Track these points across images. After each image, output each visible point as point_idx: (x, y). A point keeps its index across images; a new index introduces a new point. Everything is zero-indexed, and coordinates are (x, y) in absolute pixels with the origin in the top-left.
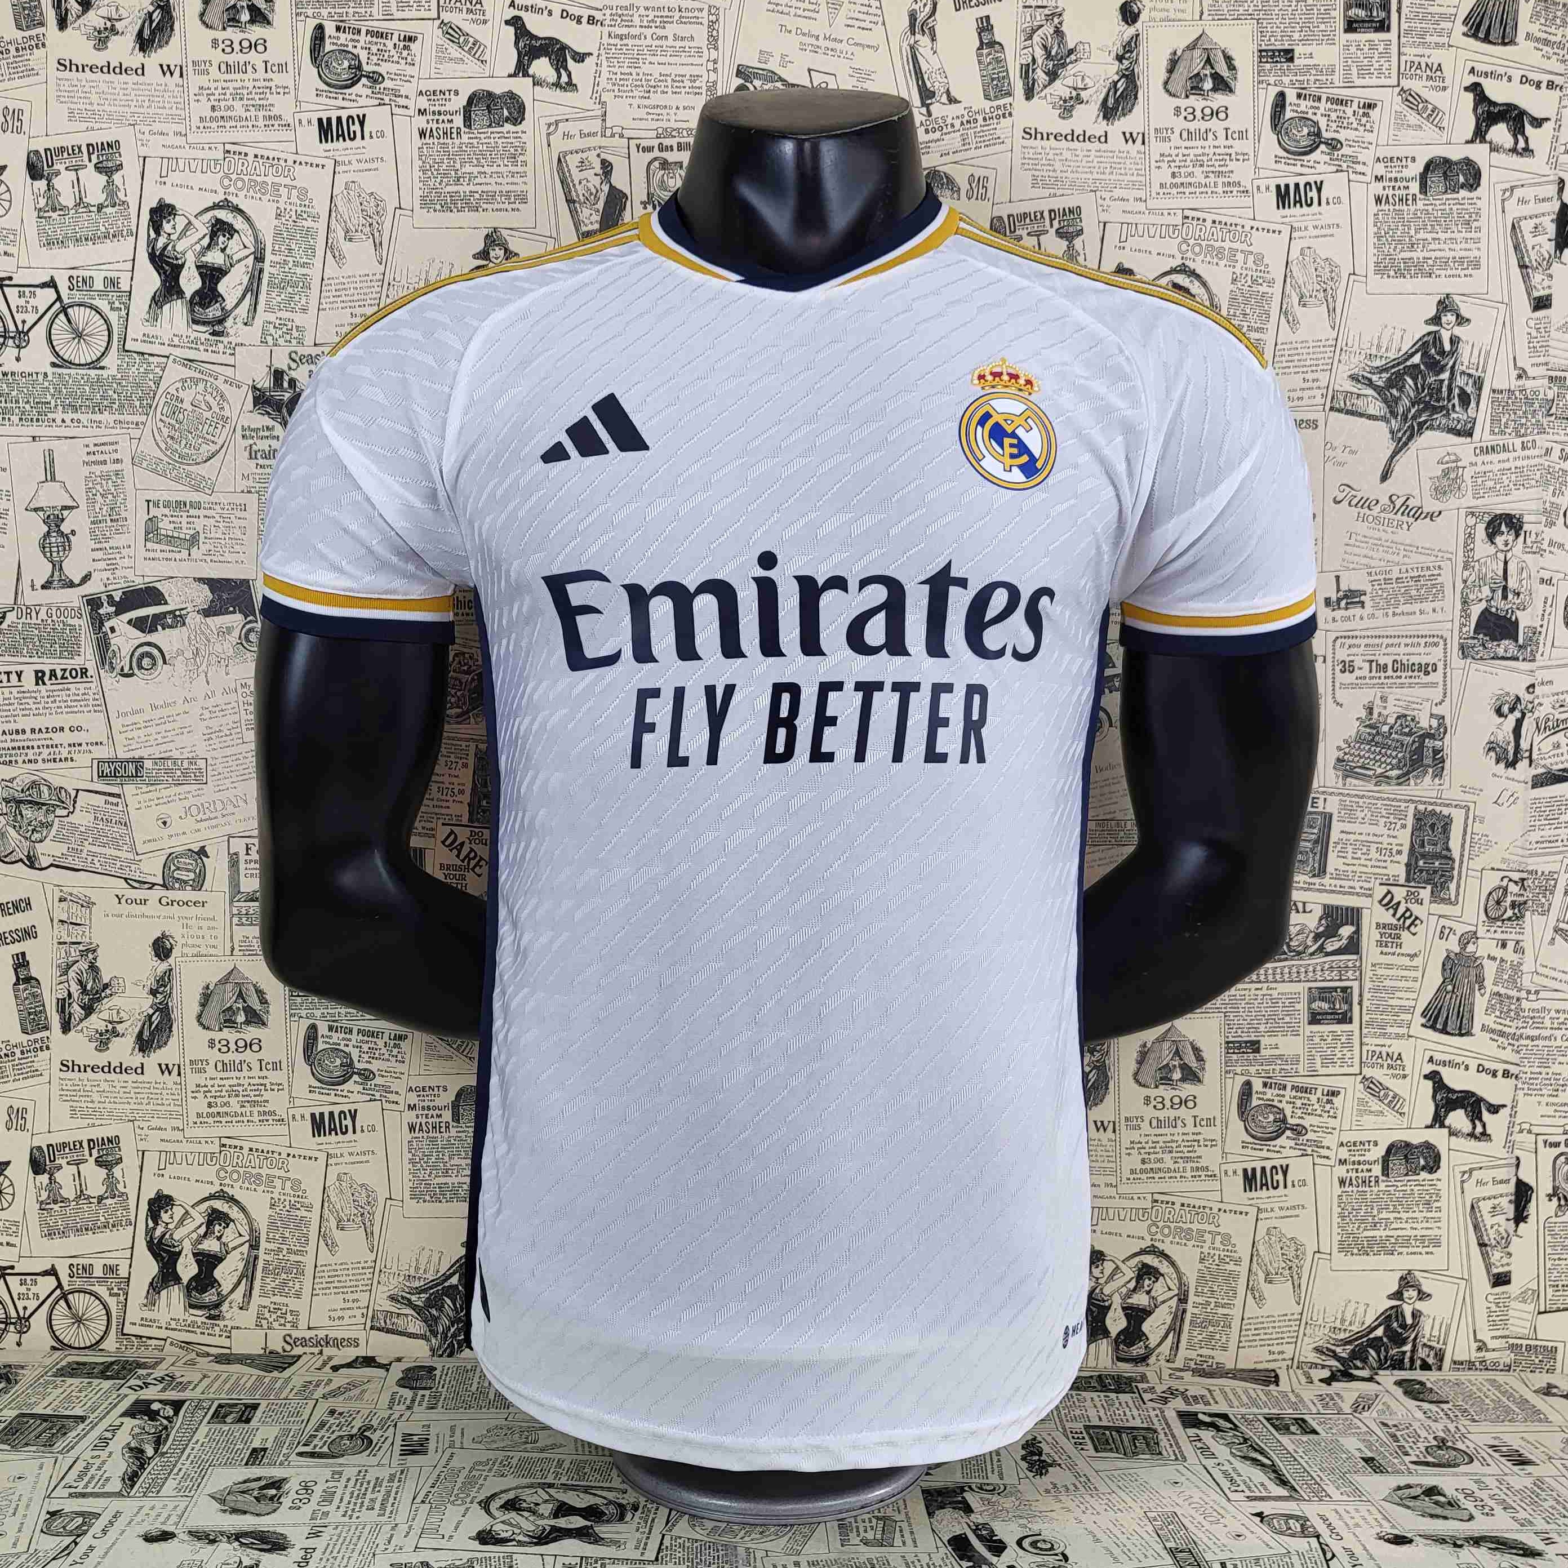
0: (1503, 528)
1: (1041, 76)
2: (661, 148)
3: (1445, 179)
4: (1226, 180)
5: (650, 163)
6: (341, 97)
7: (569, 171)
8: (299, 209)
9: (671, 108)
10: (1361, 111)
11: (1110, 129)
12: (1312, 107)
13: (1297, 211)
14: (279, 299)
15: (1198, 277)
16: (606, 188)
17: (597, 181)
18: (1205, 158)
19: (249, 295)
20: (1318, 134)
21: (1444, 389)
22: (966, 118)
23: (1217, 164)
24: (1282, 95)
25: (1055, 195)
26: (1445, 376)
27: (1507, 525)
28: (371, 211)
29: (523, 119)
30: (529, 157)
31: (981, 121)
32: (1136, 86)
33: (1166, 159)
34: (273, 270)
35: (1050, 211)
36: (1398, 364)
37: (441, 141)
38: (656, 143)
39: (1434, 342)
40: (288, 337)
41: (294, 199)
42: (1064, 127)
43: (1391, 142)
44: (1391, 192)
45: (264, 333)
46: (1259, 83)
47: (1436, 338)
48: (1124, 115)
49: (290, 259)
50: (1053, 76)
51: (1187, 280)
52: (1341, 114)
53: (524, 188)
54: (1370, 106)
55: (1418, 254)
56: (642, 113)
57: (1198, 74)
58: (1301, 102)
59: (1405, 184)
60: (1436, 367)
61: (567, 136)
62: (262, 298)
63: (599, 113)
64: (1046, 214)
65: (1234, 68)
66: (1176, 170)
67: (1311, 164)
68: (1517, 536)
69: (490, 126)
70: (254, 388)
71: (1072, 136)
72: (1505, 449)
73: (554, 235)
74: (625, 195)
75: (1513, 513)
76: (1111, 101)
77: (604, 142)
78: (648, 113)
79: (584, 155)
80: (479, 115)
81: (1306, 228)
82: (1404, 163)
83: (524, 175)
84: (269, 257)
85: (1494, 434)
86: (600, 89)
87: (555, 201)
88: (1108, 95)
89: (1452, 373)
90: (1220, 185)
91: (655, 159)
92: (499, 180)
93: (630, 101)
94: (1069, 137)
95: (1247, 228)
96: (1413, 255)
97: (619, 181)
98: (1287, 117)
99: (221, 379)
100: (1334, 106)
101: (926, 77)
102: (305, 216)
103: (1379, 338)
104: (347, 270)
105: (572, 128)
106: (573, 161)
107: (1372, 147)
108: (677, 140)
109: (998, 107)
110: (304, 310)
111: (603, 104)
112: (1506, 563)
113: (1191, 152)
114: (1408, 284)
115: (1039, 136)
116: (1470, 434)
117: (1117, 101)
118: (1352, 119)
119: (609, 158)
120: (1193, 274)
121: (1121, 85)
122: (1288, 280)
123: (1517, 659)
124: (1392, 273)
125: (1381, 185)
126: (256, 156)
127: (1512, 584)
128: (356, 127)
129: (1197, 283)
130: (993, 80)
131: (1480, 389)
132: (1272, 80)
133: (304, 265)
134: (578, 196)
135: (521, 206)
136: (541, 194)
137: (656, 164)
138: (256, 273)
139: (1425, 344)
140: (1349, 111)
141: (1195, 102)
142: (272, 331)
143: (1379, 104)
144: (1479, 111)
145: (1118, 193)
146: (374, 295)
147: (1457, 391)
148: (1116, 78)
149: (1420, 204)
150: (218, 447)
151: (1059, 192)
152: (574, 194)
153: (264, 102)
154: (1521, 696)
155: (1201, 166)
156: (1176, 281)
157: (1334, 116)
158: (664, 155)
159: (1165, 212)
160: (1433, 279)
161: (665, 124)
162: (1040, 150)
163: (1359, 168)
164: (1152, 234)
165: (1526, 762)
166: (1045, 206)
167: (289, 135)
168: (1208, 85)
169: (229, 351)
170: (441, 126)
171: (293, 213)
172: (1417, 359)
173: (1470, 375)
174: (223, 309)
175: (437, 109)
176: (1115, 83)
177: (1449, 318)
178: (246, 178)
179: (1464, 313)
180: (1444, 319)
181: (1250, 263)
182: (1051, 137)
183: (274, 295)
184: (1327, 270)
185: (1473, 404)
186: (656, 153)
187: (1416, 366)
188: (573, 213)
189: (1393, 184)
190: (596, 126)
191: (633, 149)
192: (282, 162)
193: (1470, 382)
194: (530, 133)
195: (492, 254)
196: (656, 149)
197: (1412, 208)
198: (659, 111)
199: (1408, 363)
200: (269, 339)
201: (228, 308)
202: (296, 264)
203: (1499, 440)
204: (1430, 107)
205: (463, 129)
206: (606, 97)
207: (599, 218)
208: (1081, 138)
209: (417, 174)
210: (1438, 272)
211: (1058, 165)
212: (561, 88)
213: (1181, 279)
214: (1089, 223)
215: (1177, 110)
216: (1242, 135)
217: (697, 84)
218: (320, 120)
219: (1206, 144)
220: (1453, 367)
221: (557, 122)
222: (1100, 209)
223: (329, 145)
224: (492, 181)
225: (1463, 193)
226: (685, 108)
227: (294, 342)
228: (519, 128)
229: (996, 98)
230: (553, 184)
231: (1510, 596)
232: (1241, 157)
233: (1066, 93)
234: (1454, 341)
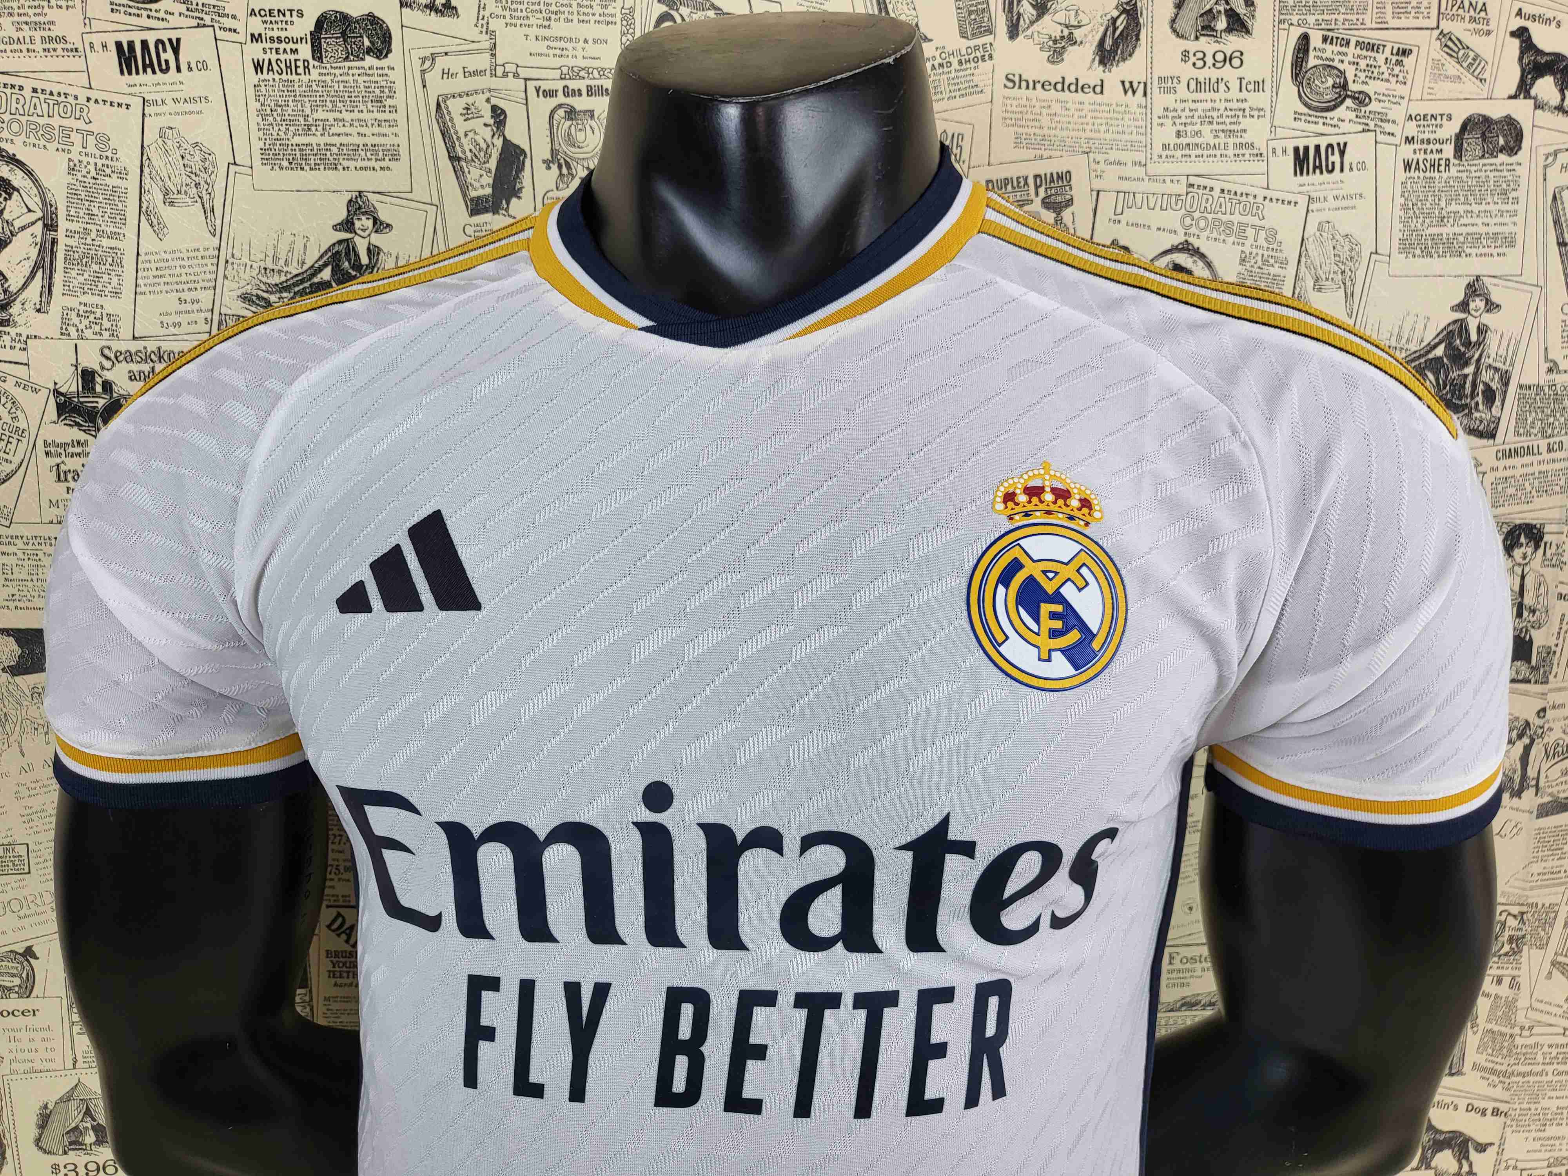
0: (1523, 539)
1: (1027, 10)
2: (567, 92)
3: (1483, 140)
4: (1238, 141)
5: (553, 112)
6: (145, 13)
7: (451, 120)
8: (100, 163)
9: (577, 40)
10: (1394, 58)
11: (1107, 76)
12: (1340, 53)
13: (1317, 178)
14: (81, 279)
15: (1202, 256)
16: (499, 142)
17: (487, 133)
18: (1215, 114)
19: (40, 274)
20: (1344, 86)
21: (1468, 385)
22: (939, 60)
23: (1228, 121)
24: (1305, 38)
25: (1041, 157)
26: (1470, 370)
27: (1526, 537)
28: (197, 165)
29: (389, 51)
30: (399, 100)
31: (955, 64)
32: (1138, 24)
33: (1170, 114)
34: (71, 242)
35: (1036, 177)
36: (1419, 357)
37: (284, 76)
38: (559, 85)
39: (1460, 332)
40: (97, 328)
41: (91, 149)
42: (1054, 73)
43: (1425, 97)
44: (1421, 157)
45: (65, 322)
46: (1280, 22)
47: (1462, 326)
48: (1124, 60)
49: (93, 228)
50: (1042, 9)
51: (1190, 260)
52: (1371, 62)
53: (396, 141)
54: (1405, 52)
55: (1447, 230)
56: (541, 47)
57: (1211, 10)
58: (1328, 47)
59: (1438, 146)
60: (1459, 359)
61: (447, 74)
62: (58, 277)
63: (487, 45)
64: (1031, 181)
65: (1253, 4)
66: (1182, 128)
67: (1335, 122)
68: (1537, 547)
69: (346, 59)
70: (57, 393)
71: (1062, 85)
72: (1529, 451)
73: (436, 201)
74: (523, 152)
75: (1534, 522)
76: (1109, 42)
77: (494, 83)
78: (549, 47)
79: (470, 100)
80: (332, 44)
81: (1325, 199)
82: (1439, 121)
83: (394, 124)
84: (63, 225)
85: (1519, 435)
86: (487, 14)
87: (435, 159)
88: (1105, 34)
89: (1478, 368)
90: (1231, 146)
91: (560, 106)
92: (362, 130)
93: (526, 30)
94: (1059, 87)
95: (1260, 199)
96: (1444, 230)
97: (515, 132)
98: (1310, 65)
99: (11, 381)
100: (1364, 53)
101: (890, 7)
102: (108, 171)
103: (1400, 327)
104: (169, 243)
105: (454, 63)
106: (456, 107)
107: (1404, 103)
108: (588, 82)
109: (977, 48)
110: (116, 294)
111: (492, 34)
112: (1523, 577)
113: (1199, 106)
114: (1435, 264)
115: (1024, 84)
116: (1493, 436)
117: (1116, 43)
118: (1384, 68)
119: (502, 104)
120: (1197, 253)
121: (1121, 23)
122: (1303, 260)
123: (1529, 681)
124: (1418, 252)
125: (1412, 147)
126: (35, 90)
127: (1528, 600)
128: (169, 55)
129: (1200, 264)
130: (970, 13)
131: (1507, 384)
132: (1295, 19)
133: (113, 236)
134: (464, 152)
135: (392, 164)
136: (416, 148)
137: (561, 112)
138: (48, 246)
139: (1450, 334)
140: (1381, 58)
141: (1206, 44)
142: (76, 320)
143: (1415, 50)
144: (1526, 60)
145: (1114, 155)
146: (209, 276)
147: (1481, 387)
148: (1115, 13)
149: (1453, 171)
150: (13, 467)
151: (1046, 154)
152: (458, 149)
153: (41, 19)
154: (1531, 720)
155: (1211, 123)
156: (1177, 261)
157: (1363, 64)
158: (569, 101)
159: (1168, 179)
160: (1464, 259)
161: (571, 62)
162: (1024, 102)
163: (1388, 127)
164: (1152, 206)
165: (1533, 790)
166: (1030, 170)
167: (78, 63)
168: (1221, 24)
169: (18, 346)
170: (282, 57)
171: (91, 168)
172: (1440, 351)
173: (1496, 369)
174: (5, 291)
175: (275, 34)
176: (1114, 20)
177: (1477, 304)
178: (23, 119)
179: (1494, 298)
180: (1472, 305)
181: (1262, 241)
182: (1038, 86)
183: (73, 273)
184: (1347, 248)
185: (1498, 403)
186: (561, 99)
187: (1439, 359)
188: (459, 173)
189: (1425, 146)
190: (483, 61)
191: (532, 92)
192: (71, 99)
193: (1497, 376)
194: (399, 68)
195: (358, 224)
196: (560, 93)
197: (1445, 175)
198: (562, 44)
199: (1431, 356)
200: (72, 330)
201: (13, 289)
202: (101, 234)
203: (1523, 442)
204: (1472, 54)
205: (312, 62)
206: (494, 24)
207: (491, 181)
208: (1073, 88)
209: (255, 119)
210: (1468, 251)
211: (1045, 121)
212: (437, 11)
213: (1183, 259)
214: (1080, 190)
215: (1185, 54)
216: (1258, 86)
217: (610, 10)
218: (119, 45)
219: (1216, 96)
220: (1479, 360)
221: (433, 57)
222: (1093, 174)
223: (134, 78)
224: (353, 131)
225: (1503, 158)
226: (595, 41)
227: (106, 334)
228: (384, 63)
229: (974, 36)
230: (432, 137)
231: (1525, 614)
232: (1256, 113)
233: (1056, 31)
234: (1482, 330)
